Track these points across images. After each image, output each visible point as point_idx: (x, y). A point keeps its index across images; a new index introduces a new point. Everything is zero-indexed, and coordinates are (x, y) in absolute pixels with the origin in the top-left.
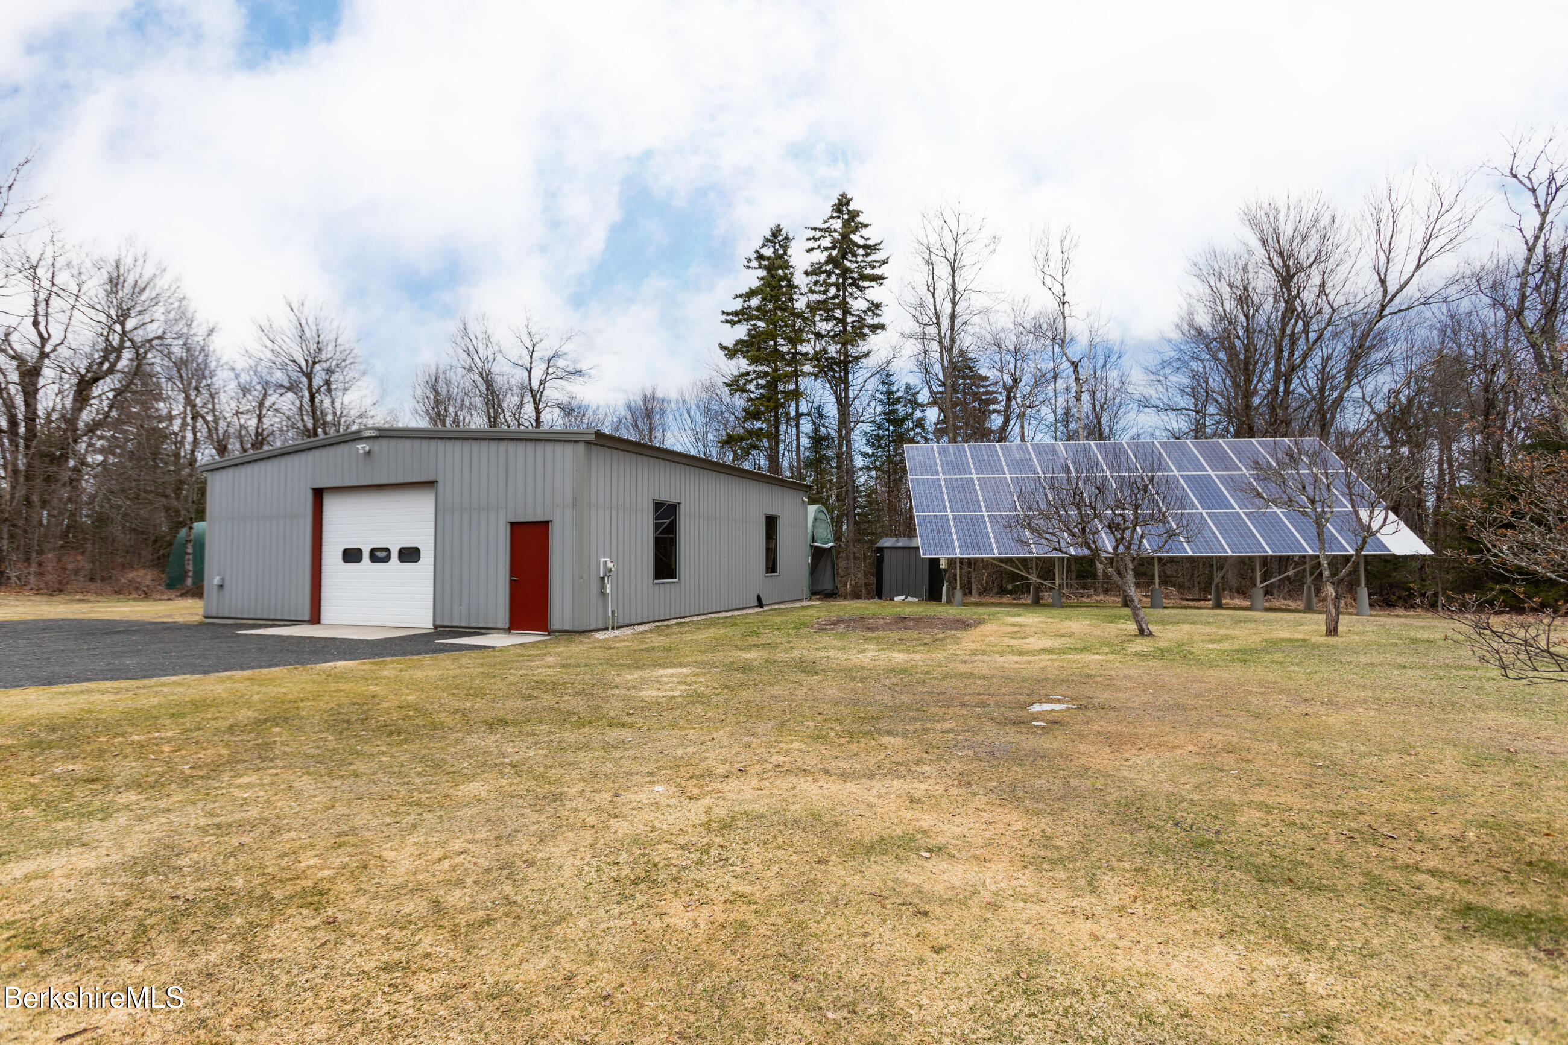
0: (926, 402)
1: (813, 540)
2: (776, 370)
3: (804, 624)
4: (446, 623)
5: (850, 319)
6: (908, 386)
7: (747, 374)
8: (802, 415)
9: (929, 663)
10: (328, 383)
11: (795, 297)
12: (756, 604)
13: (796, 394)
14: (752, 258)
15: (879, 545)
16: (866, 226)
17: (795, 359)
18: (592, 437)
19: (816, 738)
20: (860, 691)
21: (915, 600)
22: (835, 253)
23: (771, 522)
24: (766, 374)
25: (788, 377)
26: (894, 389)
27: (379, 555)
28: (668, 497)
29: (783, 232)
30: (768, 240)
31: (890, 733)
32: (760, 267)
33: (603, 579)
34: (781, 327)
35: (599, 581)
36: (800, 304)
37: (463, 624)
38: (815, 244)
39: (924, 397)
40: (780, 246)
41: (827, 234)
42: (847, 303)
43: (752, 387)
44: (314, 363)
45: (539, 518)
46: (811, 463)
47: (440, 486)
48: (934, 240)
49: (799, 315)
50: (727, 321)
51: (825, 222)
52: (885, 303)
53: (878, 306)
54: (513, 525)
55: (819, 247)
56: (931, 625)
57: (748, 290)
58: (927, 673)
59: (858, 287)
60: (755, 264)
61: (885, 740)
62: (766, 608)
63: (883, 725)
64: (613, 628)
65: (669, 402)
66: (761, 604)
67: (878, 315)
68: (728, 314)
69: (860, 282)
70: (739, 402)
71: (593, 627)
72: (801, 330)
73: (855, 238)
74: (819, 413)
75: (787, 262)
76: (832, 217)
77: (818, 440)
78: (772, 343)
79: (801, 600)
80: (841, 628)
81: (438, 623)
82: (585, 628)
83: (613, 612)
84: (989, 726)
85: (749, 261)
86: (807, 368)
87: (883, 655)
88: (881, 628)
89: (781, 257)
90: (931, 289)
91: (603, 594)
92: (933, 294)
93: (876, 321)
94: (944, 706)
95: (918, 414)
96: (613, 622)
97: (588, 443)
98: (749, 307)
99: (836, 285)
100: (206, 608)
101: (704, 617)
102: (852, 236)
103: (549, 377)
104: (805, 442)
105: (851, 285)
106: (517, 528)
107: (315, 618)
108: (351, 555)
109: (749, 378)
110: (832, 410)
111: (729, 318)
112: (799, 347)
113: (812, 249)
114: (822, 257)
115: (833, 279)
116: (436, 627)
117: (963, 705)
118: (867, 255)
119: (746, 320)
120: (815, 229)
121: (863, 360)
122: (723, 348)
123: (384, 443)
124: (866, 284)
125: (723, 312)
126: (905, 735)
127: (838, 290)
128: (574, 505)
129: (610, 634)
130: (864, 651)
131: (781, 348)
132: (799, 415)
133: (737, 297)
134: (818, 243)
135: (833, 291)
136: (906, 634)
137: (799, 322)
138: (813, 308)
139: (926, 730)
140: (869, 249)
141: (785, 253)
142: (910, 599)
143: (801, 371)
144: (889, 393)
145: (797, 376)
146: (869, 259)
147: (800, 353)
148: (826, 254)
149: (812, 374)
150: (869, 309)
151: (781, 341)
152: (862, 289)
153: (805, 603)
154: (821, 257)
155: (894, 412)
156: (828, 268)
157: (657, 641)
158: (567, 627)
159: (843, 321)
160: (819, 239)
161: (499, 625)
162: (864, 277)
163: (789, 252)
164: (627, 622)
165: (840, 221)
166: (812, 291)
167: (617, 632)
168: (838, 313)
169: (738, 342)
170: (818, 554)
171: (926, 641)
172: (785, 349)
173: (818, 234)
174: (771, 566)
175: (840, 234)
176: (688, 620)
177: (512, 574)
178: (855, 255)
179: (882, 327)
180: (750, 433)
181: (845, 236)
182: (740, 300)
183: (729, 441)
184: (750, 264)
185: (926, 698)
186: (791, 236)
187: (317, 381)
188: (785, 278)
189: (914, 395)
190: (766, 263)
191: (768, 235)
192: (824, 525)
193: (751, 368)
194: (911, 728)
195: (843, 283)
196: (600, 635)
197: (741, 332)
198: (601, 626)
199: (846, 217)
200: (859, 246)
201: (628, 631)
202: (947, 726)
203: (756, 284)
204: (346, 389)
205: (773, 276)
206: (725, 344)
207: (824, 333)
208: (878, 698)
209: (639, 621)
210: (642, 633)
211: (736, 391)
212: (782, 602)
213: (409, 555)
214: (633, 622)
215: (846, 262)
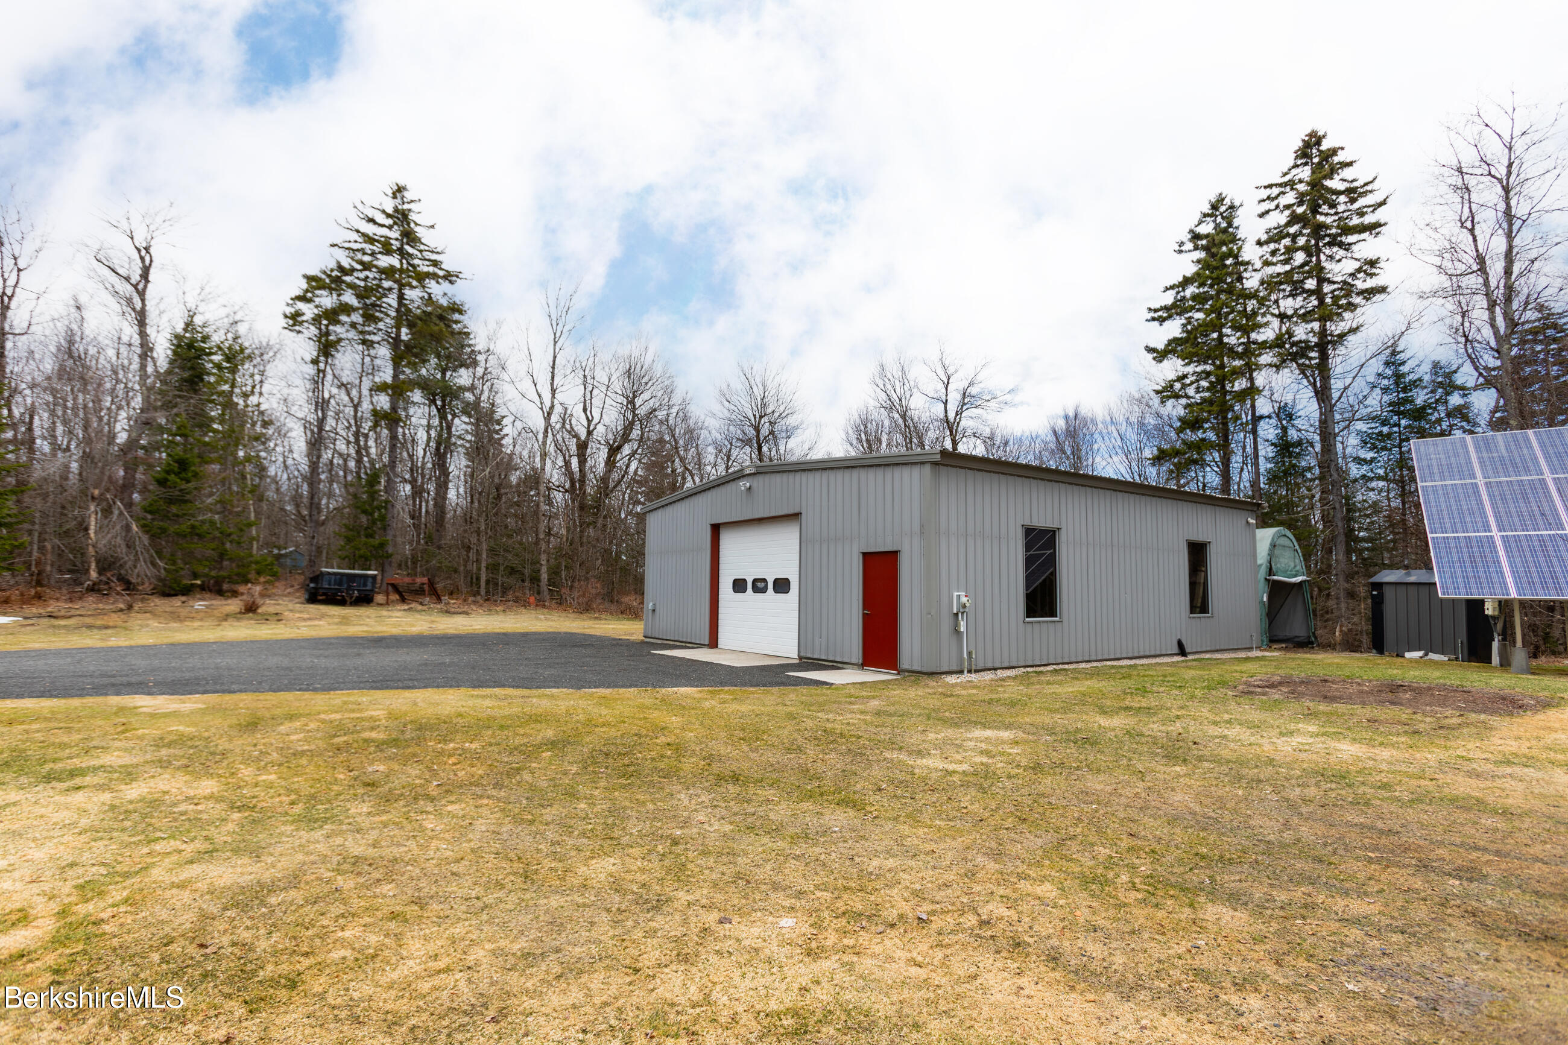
0: (1471, 383)
1: (1270, 572)
2: (1222, 366)
3: (1223, 684)
4: (809, 655)
5: (1327, 288)
6: (1436, 365)
7: (1185, 376)
8: (1261, 417)
9: (1402, 767)
10: (772, 432)
11: (1245, 275)
12: (1176, 650)
13: (1252, 391)
14: (1185, 240)
15: (1376, 579)
16: (1350, 164)
17: (1250, 351)
18: (938, 457)
19: (1086, 881)
20: (1231, 805)
21: (1444, 658)
22: (1300, 210)
23: (1197, 553)
24: (1208, 374)
25: (1236, 373)
26: (1404, 369)
27: (759, 586)
28: (1041, 521)
29: (1227, 201)
30: (1205, 215)
31: (1235, 899)
32: (1196, 248)
33: (957, 614)
34: (1228, 314)
35: (952, 618)
36: (1252, 282)
37: (823, 657)
38: (1272, 205)
39: (1467, 376)
40: (1223, 218)
41: (1288, 189)
42: (1323, 268)
43: (1191, 391)
44: (761, 417)
45: (889, 548)
46: (1275, 477)
47: (804, 516)
48: (1469, 158)
49: (1254, 295)
50: (1154, 319)
51: (1285, 174)
52: (1383, 257)
53: (1373, 263)
54: (866, 555)
55: (1277, 207)
56: (1443, 702)
57: (1181, 279)
58: (1385, 786)
59: (1341, 245)
60: (1189, 246)
61: (1214, 912)
62: (1190, 657)
63: (1230, 879)
64: (969, 671)
65: (1094, 421)
66: (1182, 651)
67: (1372, 275)
68: (1156, 311)
69: (1343, 239)
70: (1175, 409)
71: (945, 669)
72: (1255, 313)
73: (1334, 183)
74: (1285, 414)
75: (1234, 235)
76: (1296, 166)
77: (1285, 447)
78: (1215, 335)
79: (1250, 649)
80: (1276, 695)
81: (802, 654)
82: (934, 670)
83: (970, 654)
84: (1461, 929)
85: (1182, 244)
86: (1266, 358)
87: (1319, 744)
88: (1349, 699)
89: (1225, 231)
90: (1469, 224)
91: (957, 632)
92: (1472, 231)
93: (1370, 283)
94: (1378, 861)
95: (1455, 400)
96: (970, 664)
97: (935, 464)
98: (1184, 298)
99: (1306, 249)
100: (645, 629)
101: (1095, 664)
102: (1328, 183)
103: (965, 407)
104: (1266, 451)
105: (1330, 244)
106: (869, 558)
107: (713, 643)
108: (739, 585)
109: (1188, 381)
110: (1308, 408)
111: (1156, 315)
112: (1253, 336)
113: (1267, 212)
114: (1282, 218)
115: (1302, 241)
116: (801, 658)
117: (1424, 866)
118: (1353, 201)
119: (1180, 314)
120: (1270, 186)
121: (1351, 338)
122: (1150, 350)
123: (760, 478)
124: (1351, 239)
125: (1150, 309)
126: (1259, 910)
127: (1310, 255)
128: (922, 533)
129: (965, 677)
130: (1291, 733)
131: (1226, 340)
132: (1257, 419)
133: (1167, 289)
134: (1276, 202)
135: (1300, 257)
136: (1390, 712)
137: (1251, 304)
138: (1271, 284)
139: (1310, 907)
140: (1352, 193)
141: (1230, 225)
142: (1432, 656)
143: (1256, 365)
144: (1398, 377)
145: (1251, 371)
146: (1356, 205)
147: (1254, 343)
148: (1287, 213)
149: (1270, 365)
150: (1359, 270)
151: (1227, 331)
152: (1347, 247)
153: (1256, 653)
154: (1279, 218)
155: (1406, 401)
156: (1292, 230)
157: (1013, 691)
158: (916, 668)
159: (1318, 292)
160: (1277, 197)
161: (854, 661)
162: (1348, 230)
163: (1236, 223)
164: (990, 665)
165: (1308, 169)
166: (1267, 263)
167: (973, 677)
168: (1311, 284)
169: (1170, 342)
170: (1279, 592)
171: (1421, 727)
172: (1233, 340)
173: (1275, 191)
174: (1199, 602)
175: (1308, 184)
176: (1071, 666)
177: (865, 607)
178: (1333, 205)
179: (1383, 290)
180: (1190, 446)
181: (1315, 184)
182: (1172, 292)
183: (1161, 457)
184: (1183, 248)
185: (1352, 836)
186: (1237, 204)
187: (764, 431)
188: (1230, 254)
189: (1449, 375)
190: (1204, 242)
191: (1207, 209)
192: (1288, 554)
193: (1190, 369)
194: (1282, 897)
195: (1317, 244)
196: (952, 679)
197: (1174, 328)
198: (954, 668)
199: (1316, 160)
200: (1339, 193)
201: (988, 676)
202: (1358, 907)
203: (1191, 270)
204: (789, 437)
205: (1213, 255)
206: (1152, 346)
207: (1290, 312)
208: (1256, 822)
209: (1006, 665)
210: (1003, 679)
211: (1169, 397)
212: (1217, 651)
213: (782, 585)
214: (997, 665)
215: (1318, 217)
